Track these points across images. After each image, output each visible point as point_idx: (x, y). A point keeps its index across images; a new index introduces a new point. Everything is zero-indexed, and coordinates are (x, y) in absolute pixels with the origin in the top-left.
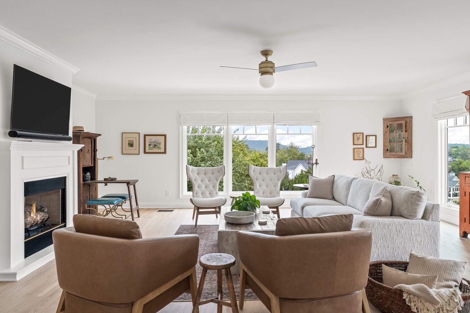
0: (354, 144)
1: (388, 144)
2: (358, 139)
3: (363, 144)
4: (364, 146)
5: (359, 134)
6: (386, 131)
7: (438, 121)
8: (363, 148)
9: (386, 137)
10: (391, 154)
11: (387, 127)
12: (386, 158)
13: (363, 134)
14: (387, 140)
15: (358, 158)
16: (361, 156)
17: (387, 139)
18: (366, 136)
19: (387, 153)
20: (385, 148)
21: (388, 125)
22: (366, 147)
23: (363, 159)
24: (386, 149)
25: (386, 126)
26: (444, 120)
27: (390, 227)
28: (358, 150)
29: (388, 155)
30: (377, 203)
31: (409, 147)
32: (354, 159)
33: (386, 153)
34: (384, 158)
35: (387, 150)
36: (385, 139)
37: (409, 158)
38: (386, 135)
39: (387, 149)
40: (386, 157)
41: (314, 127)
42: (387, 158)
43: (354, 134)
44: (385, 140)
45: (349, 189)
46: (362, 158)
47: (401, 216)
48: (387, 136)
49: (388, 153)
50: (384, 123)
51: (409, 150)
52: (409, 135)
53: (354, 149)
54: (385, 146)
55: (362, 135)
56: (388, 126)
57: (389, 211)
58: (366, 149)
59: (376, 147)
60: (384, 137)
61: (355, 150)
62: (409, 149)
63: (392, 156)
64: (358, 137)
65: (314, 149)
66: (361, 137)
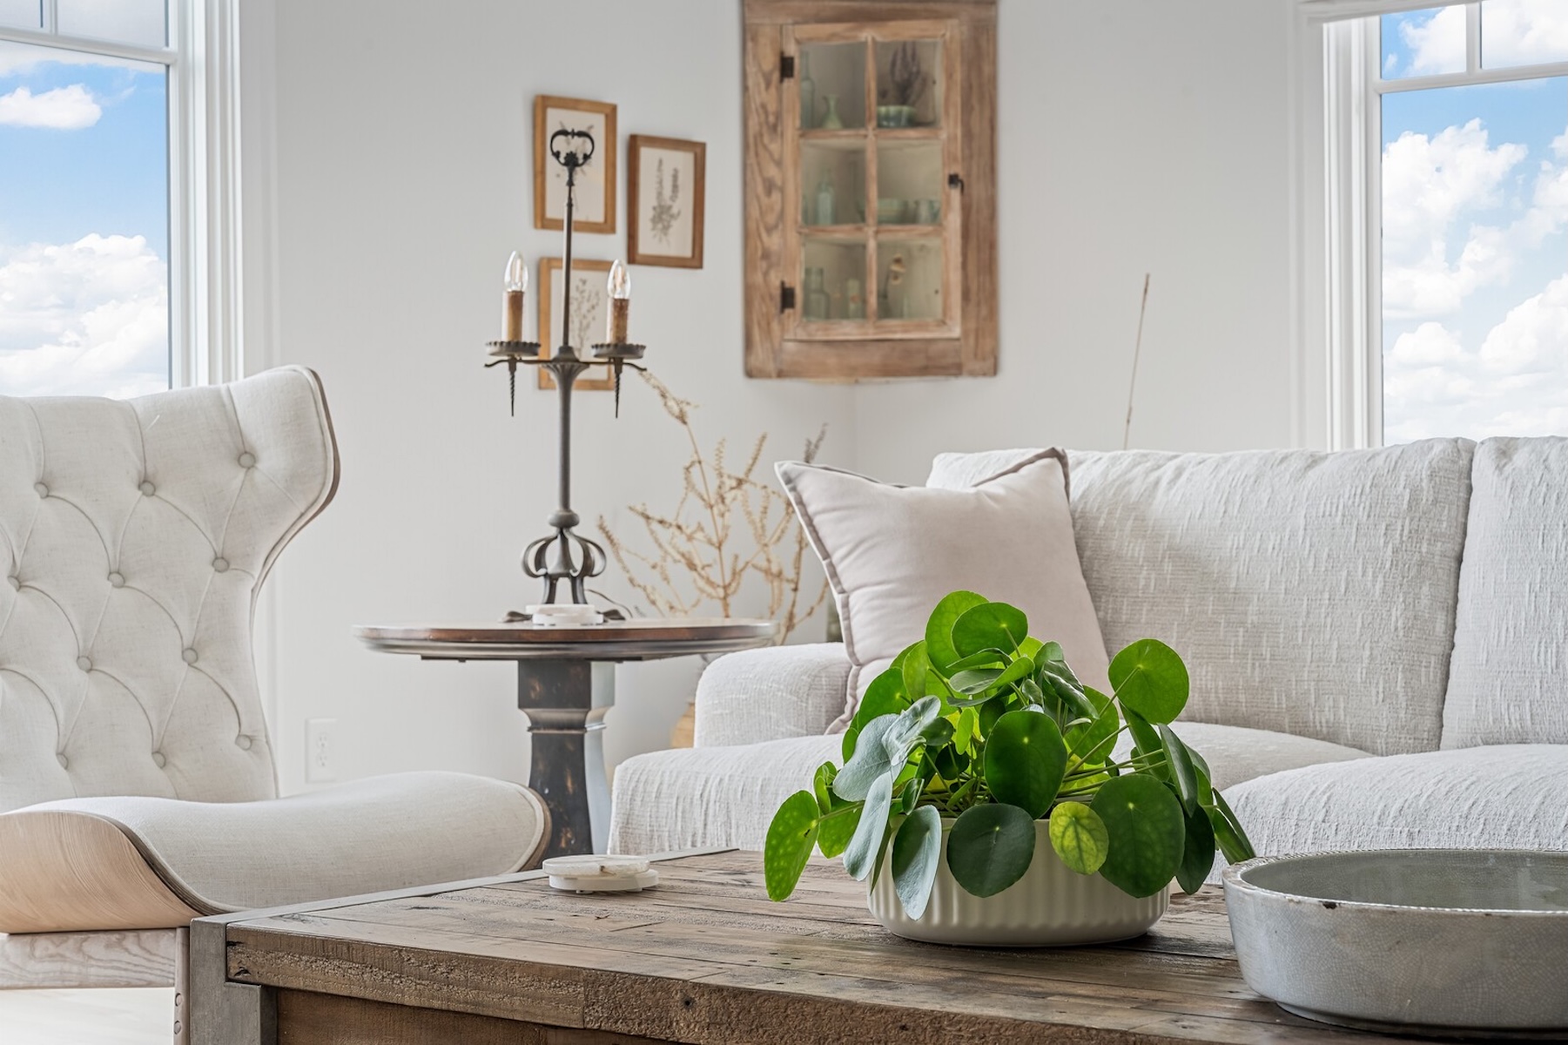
0: (542, 221)
1: (793, 238)
3: (608, 226)
5: (585, 119)
6: (772, 107)
7: (1325, 26)
9: (772, 171)
10: (820, 336)
11: (776, 76)
12: (768, 376)
13: (611, 113)
14: (776, 196)
17: (782, 190)
18: (635, 144)
19: (783, 329)
20: (766, 274)
21: (791, 50)
22: (632, 255)
24: (775, 282)
25: (770, 62)
26: (1361, 21)
28: (574, 277)
29: (790, 346)
31: (972, 268)
33: (775, 326)
34: (750, 373)
35: (787, 297)
36: (760, 189)
37: (973, 374)
38: (774, 147)
39: (777, 293)
40: (771, 367)
42: (781, 374)
44: (764, 200)
48: (779, 163)
49: (794, 330)
50: (748, 34)
51: (973, 297)
52: (971, 157)
54: (766, 255)
55: (601, 122)
56: (786, 67)
59: (700, 266)
60: (745, 166)
62: (974, 287)
63: (831, 358)
66: (598, 149)
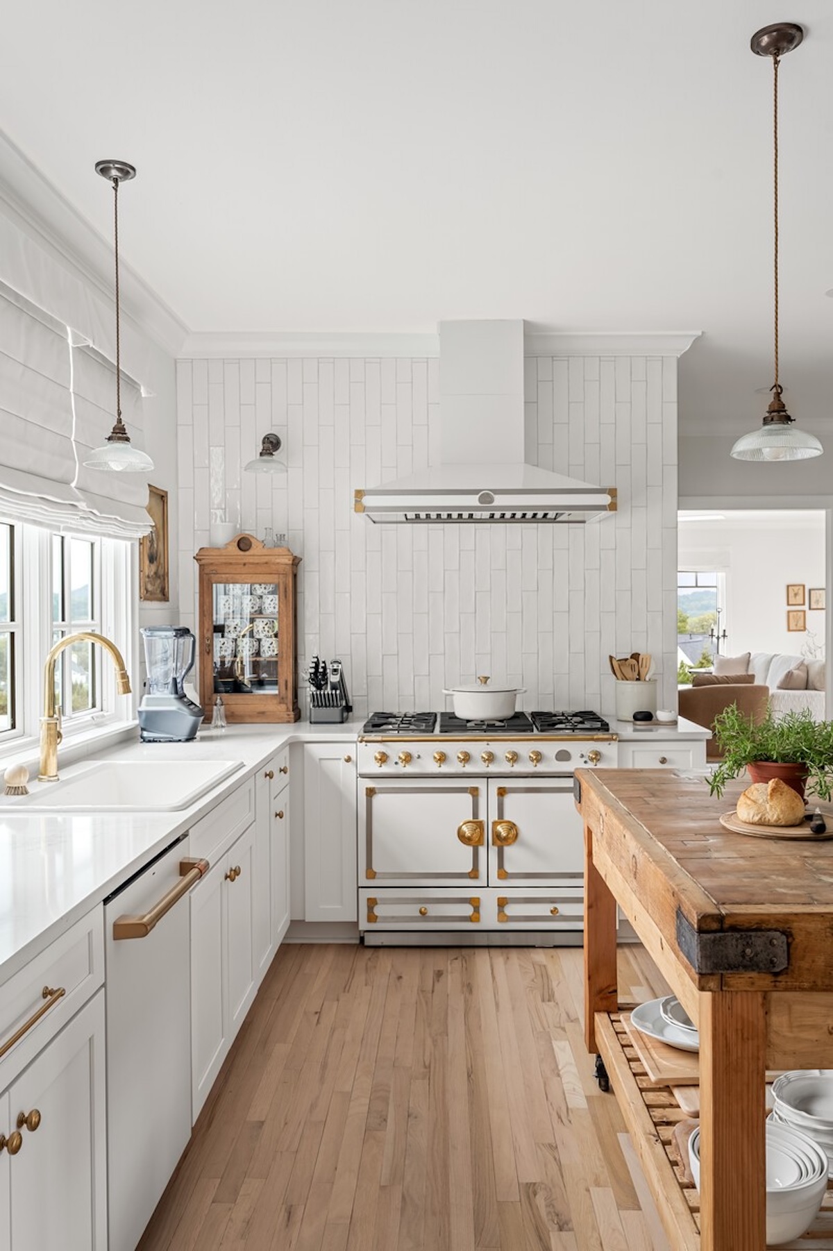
0: (788, 604)
2: (796, 595)
3: (804, 604)
4: (806, 607)
5: (797, 588)
8: (804, 612)
13: (804, 586)
15: (795, 628)
16: (801, 623)
18: (810, 590)
22: (810, 609)
23: (805, 629)
27: (801, 699)
28: (795, 613)
30: (789, 675)
32: (789, 630)
41: (719, 574)
43: (788, 586)
45: (768, 670)
46: (802, 628)
47: (816, 689)
53: (789, 612)
55: (802, 588)
57: (803, 685)
58: (809, 613)
61: (791, 614)
64: (796, 591)
65: (721, 613)
66: (801, 592)
